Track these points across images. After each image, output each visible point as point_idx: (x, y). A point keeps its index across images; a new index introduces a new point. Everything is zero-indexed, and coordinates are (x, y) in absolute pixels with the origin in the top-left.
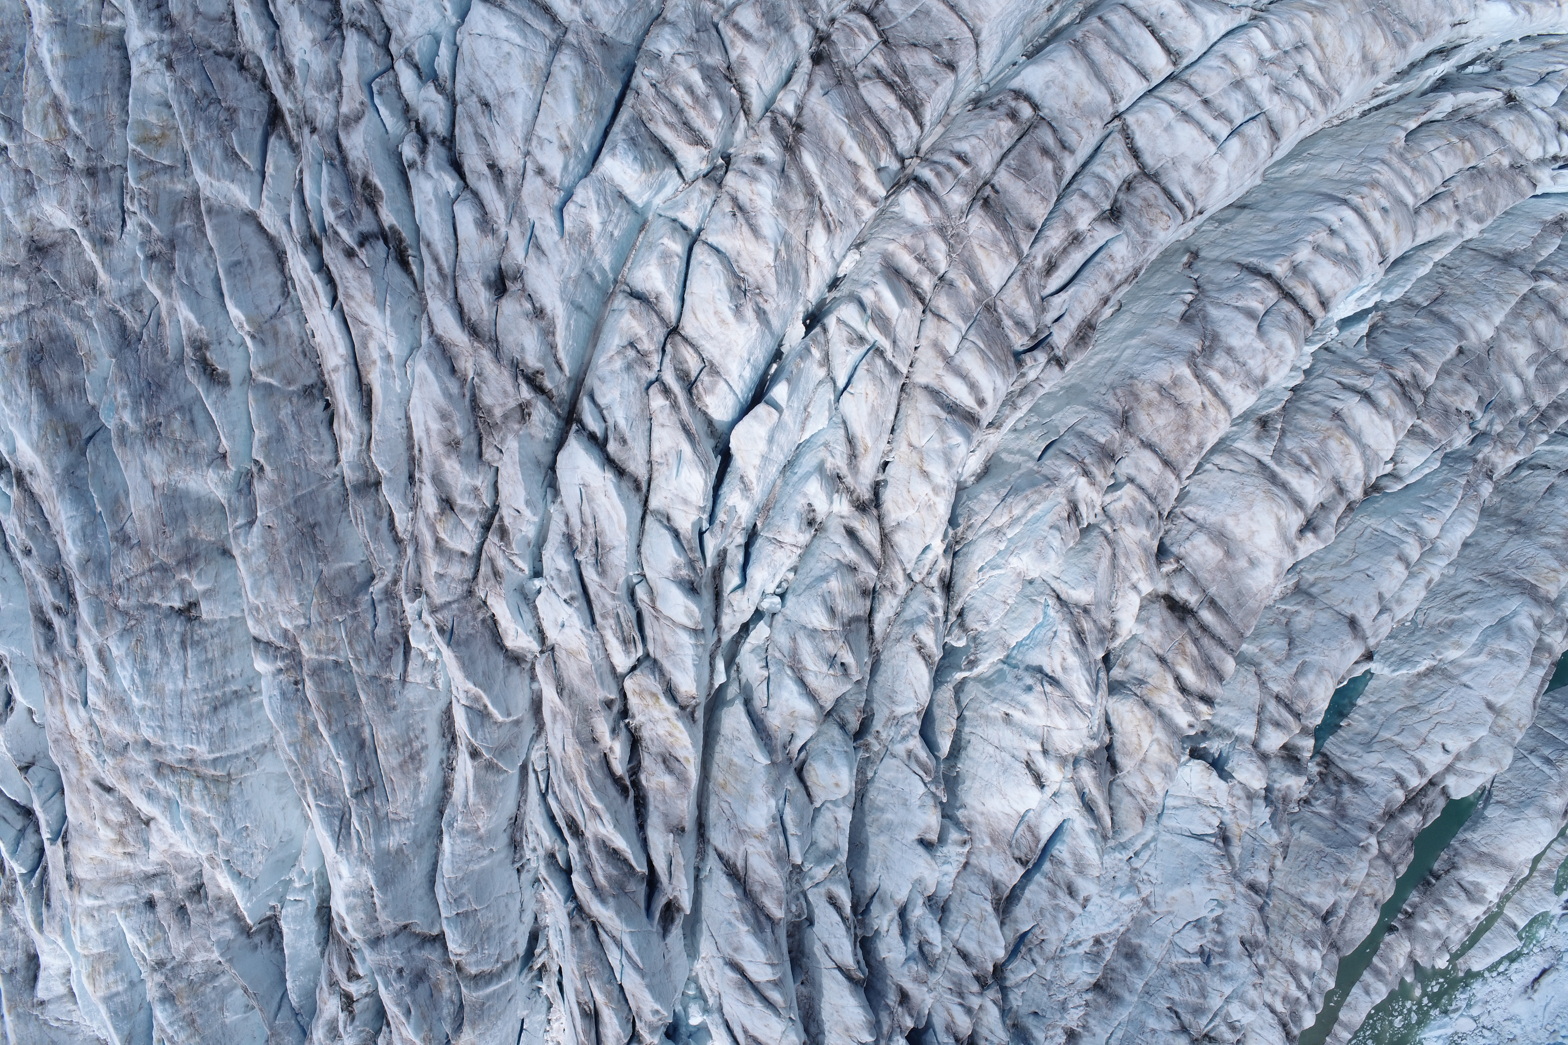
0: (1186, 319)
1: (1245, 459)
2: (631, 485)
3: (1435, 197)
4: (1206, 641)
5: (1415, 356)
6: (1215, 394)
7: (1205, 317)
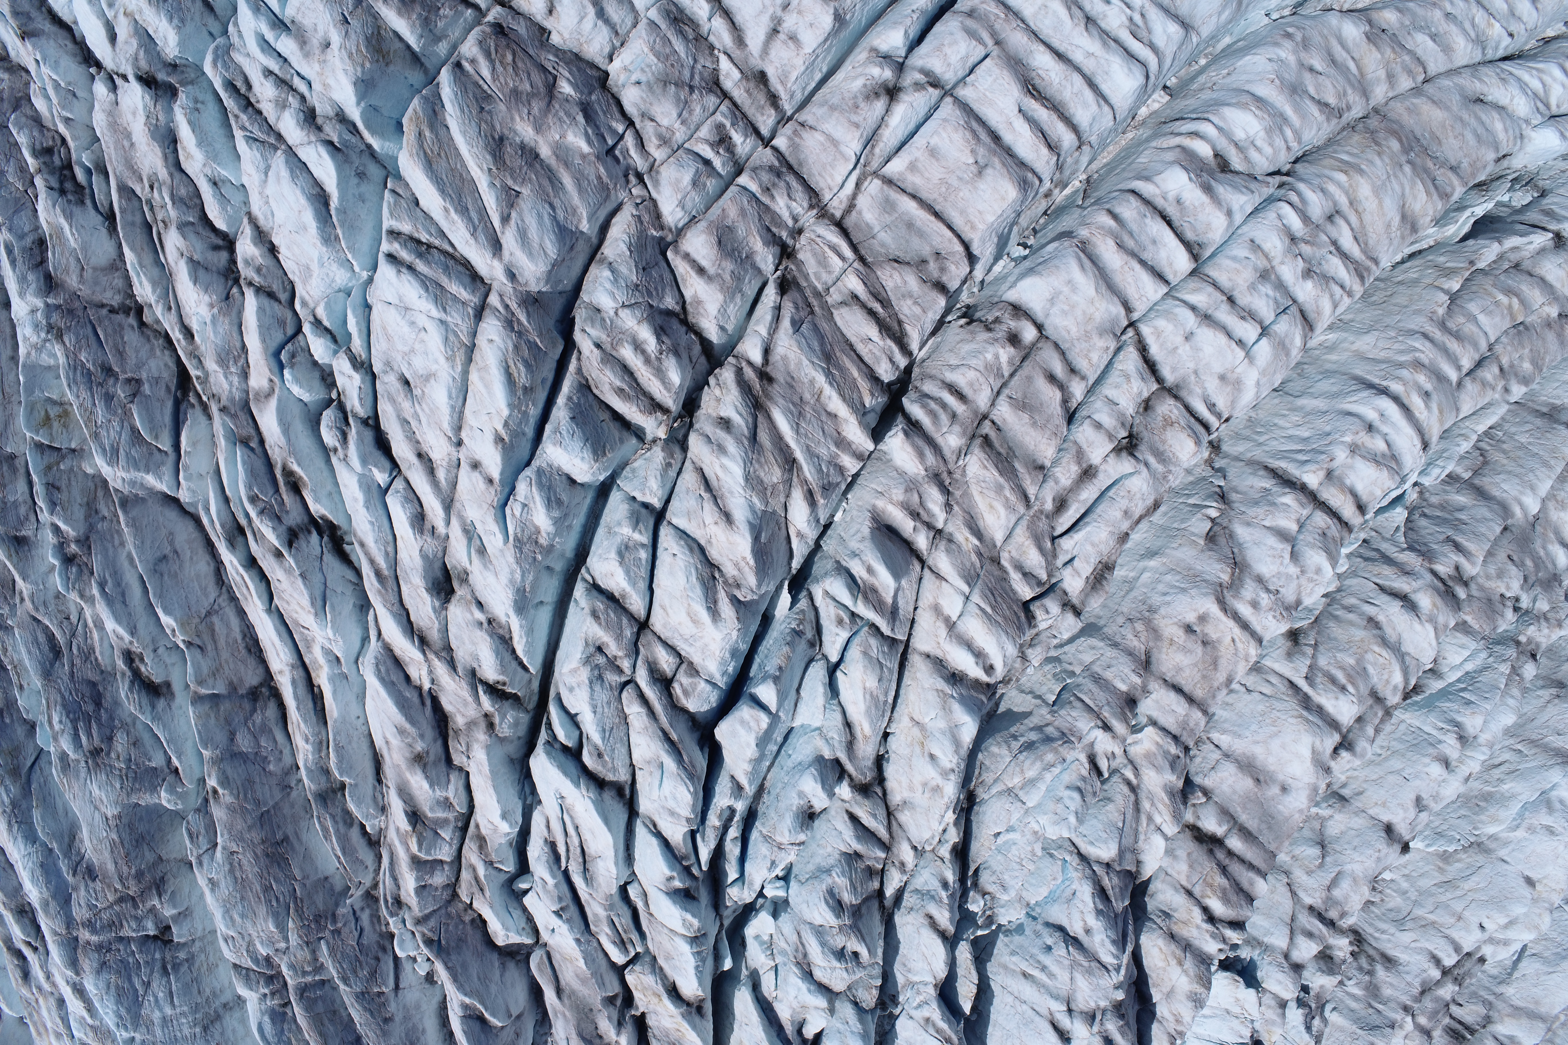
0: (1211, 538)
1: (1274, 680)
2: (613, 793)
3: (1479, 364)
4: (1236, 868)
5: (1458, 547)
6: (1245, 626)
7: (1231, 536)
